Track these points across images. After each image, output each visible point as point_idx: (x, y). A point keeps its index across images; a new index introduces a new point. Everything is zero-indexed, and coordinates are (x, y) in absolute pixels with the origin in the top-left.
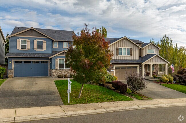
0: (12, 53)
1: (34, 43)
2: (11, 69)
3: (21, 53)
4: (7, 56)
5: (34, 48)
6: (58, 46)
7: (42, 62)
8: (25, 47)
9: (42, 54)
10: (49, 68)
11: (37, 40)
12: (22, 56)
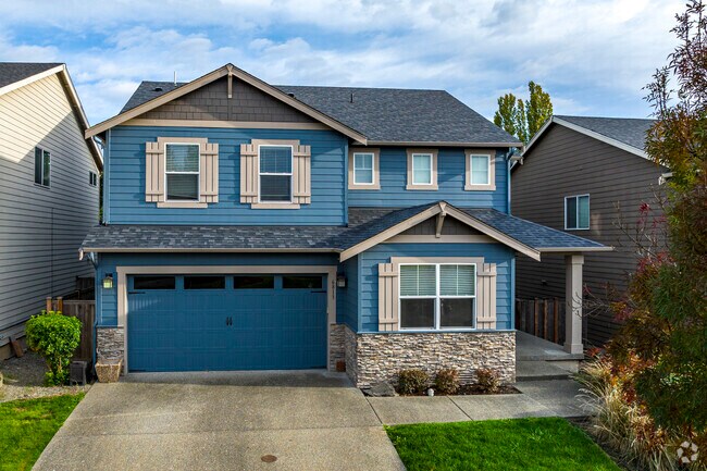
0: (121, 227)
1: (243, 159)
2: (114, 322)
3: (169, 227)
4: (92, 245)
5: (243, 192)
6: (375, 175)
7: (290, 281)
8: (190, 191)
9: (287, 228)
10: (332, 319)
11: (258, 145)
12: (172, 242)
